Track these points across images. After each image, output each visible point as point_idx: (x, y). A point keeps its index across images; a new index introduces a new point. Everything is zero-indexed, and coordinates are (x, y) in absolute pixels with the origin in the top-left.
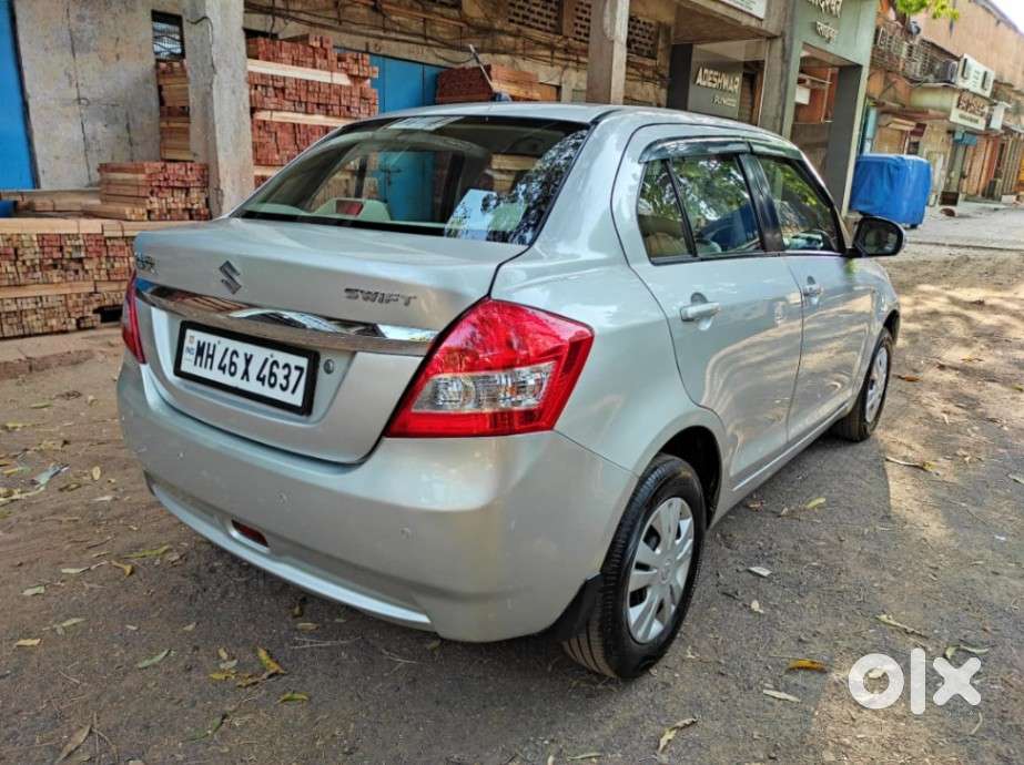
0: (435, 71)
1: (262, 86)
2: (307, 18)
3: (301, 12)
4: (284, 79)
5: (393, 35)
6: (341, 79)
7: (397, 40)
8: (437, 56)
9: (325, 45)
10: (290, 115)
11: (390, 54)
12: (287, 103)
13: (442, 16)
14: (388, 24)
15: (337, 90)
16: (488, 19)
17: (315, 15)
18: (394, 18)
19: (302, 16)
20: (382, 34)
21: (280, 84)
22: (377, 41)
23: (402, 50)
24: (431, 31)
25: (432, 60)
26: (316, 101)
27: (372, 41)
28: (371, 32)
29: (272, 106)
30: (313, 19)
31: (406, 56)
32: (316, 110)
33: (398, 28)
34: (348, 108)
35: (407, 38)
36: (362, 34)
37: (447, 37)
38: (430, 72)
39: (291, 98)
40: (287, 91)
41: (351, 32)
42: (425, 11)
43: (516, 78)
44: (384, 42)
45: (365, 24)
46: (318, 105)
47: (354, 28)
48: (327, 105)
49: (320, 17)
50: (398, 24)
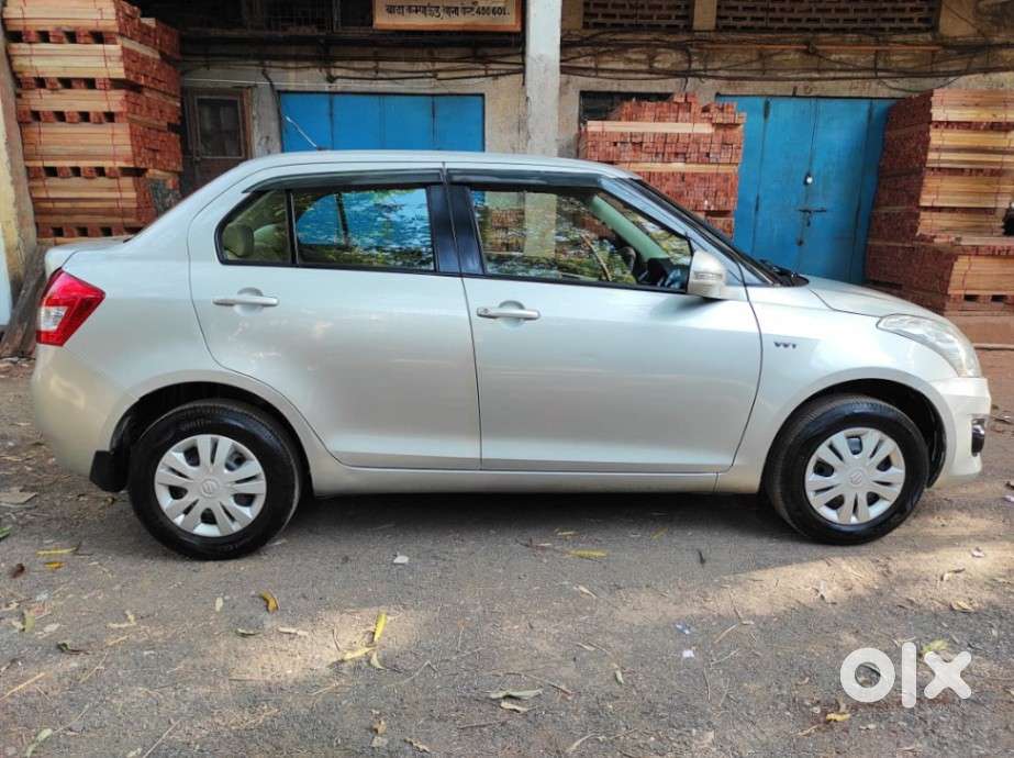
0: (887, 104)
1: (622, 143)
2: (727, 74)
3: (720, 69)
4: (643, 135)
5: (832, 74)
6: (705, 129)
7: (834, 79)
8: (891, 88)
9: (689, 100)
10: (648, 165)
11: (823, 94)
12: (643, 155)
13: (905, 43)
14: (825, 64)
15: (696, 140)
16: (984, 35)
17: (735, 70)
18: (833, 57)
19: (721, 73)
20: (816, 75)
21: (639, 139)
22: (808, 83)
23: (843, 88)
24: (885, 61)
25: (884, 92)
26: (674, 151)
27: (801, 85)
28: (802, 75)
29: (628, 159)
30: (733, 74)
31: (847, 94)
32: (672, 159)
33: (838, 66)
34: (708, 155)
35: (849, 74)
36: (789, 80)
37: (910, 65)
38: (880, 106)
39: (648, 150)
40: (644, 145)
41: (778, 79)
42: (878, 43)
43: (977, 100)
44: (816, 83)
45: (794, 69)
46: (677, 154)
47: (780, 74)
48: (685, 154)
49: (741, 70)
50: (838, 62)
